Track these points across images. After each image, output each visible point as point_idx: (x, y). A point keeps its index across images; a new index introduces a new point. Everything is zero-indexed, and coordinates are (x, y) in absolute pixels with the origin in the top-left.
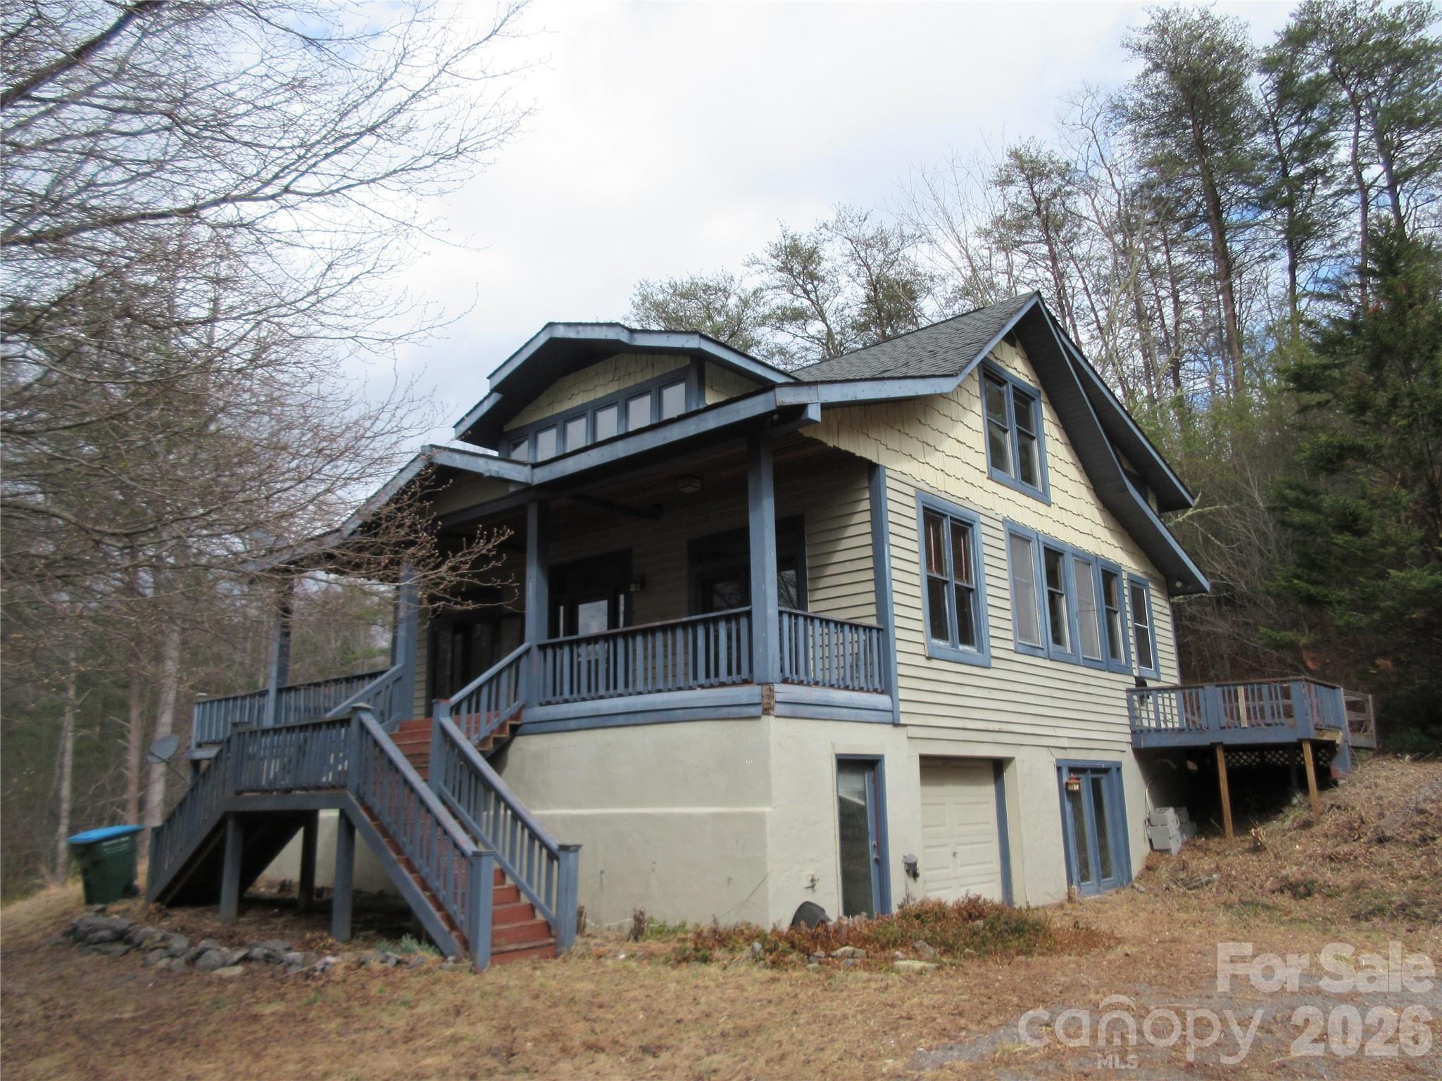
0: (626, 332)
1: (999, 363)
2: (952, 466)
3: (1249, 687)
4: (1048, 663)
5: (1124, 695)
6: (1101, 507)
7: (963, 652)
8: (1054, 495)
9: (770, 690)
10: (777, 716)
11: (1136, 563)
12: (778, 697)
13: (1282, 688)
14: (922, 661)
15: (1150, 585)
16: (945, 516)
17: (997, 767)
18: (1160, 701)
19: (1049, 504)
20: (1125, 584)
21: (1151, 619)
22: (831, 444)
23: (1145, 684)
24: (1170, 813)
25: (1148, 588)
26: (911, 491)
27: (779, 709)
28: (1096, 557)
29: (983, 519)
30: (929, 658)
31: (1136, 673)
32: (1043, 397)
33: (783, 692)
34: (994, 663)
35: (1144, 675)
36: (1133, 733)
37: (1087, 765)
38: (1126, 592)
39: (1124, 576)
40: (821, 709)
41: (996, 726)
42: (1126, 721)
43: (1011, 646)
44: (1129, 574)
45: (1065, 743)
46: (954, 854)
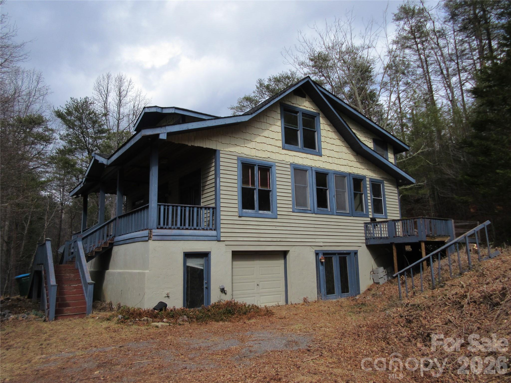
0: (160, 109)
1: (294, 105)
2: (259, 146)
3: (403, 221)
4: (314, 215)
5: (363, 225)
6: (355, 154)
7: (261, 214)
8: (324, 152)
9: (151, 231)
10: (153, 240)
11: (375, 174)
12: (153, 234)
13: (414, 221)
14: (237, 218)
15: (385, 182)
16: (256, 165)
17: (284, 254)
18: (382, 226)
19: (321, 156)
20: (368, 183)
21: (384, 195)
22: (190, 145)
23: (376, 220)
24: (381, 269)
25: (383, 184)
26: (236, 158)
27: (154, 238)
28: (350, 174)
29: (277, 164)
30: (239, 217)
31: (371, 216)
32: (321, 115)
33: (156, 232)
34: (279, 217)
35: (375, 217)
36: (366, 239)
37: (336, 252)
38: (368, 186)
39: (368, 179)
40: (177, 237)
41: (279, 240)
42: (364, 235)
43: (291, 210)
44: (370, 179)
45: (321, 244)
46: (258, 285)
